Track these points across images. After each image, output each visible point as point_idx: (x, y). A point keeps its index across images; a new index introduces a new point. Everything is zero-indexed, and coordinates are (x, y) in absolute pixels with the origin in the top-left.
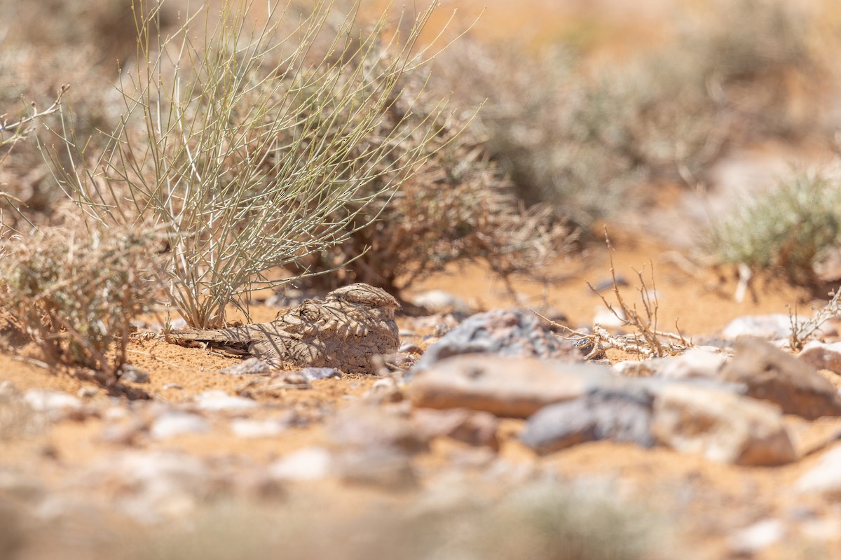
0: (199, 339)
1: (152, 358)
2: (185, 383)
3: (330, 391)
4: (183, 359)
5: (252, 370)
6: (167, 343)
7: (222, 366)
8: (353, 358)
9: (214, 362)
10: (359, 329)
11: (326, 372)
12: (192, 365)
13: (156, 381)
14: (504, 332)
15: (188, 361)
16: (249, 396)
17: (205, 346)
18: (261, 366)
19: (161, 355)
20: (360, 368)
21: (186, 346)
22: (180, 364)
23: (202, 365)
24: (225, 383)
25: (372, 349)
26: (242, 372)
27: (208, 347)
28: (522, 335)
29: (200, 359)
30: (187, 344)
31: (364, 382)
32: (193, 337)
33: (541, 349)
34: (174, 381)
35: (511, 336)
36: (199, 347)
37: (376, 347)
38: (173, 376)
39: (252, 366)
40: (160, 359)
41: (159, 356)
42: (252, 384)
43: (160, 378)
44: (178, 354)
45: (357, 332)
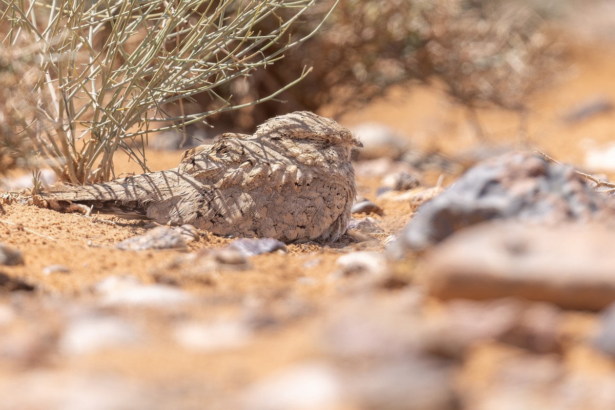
0: (78, 199)
1: (19, 229)
2: (72, 265)
3: (279, 272)
4: (60, 228)
5: (162, 243)
6: (36, 207)
7: (115, 238)
8: (289, 215)
9: (103, 233)
10: (299, 174)
11: (265, 244)
12: (74, 237)
13: (31, 262)
14: (525, 186)
15: (68, 231)
16: (172, 283)
17: (88, 210)
18: (173, 238)
19: (30, 224)
20: (298, 229)
21: (62, 211)
22: (56, 236)
23: (87, 237)
24: (129, 264)
25: (316, 201)
26: (148, 246)
27: (94, 211)
28: (551, 189)
29: (84, 229)
30: (63, 207)
31: (321, 257)
32: (70, 196)
33: (579, 208)
34: (57, 262)
35: (536, 192)
36: (79, 211)
37: (321, 199)
38: (54, 255)
39: (162, 237)
40: (30, 231)
41: (27, 226)
42: (175, 266)
43: (36, 257)
44: (53, 222)
45: (298, 179)
